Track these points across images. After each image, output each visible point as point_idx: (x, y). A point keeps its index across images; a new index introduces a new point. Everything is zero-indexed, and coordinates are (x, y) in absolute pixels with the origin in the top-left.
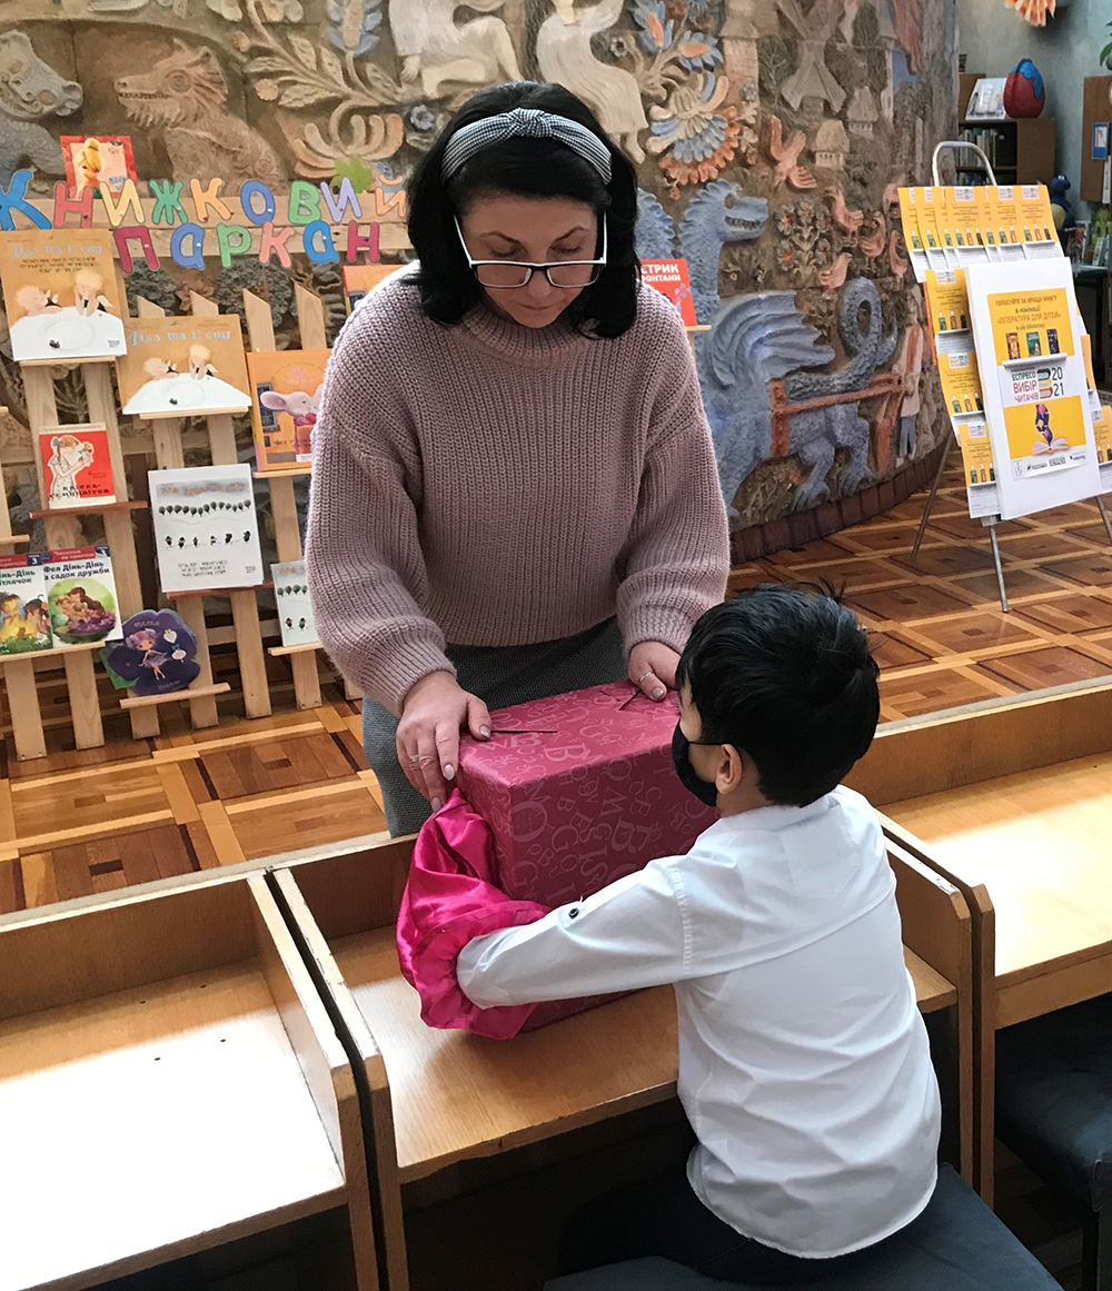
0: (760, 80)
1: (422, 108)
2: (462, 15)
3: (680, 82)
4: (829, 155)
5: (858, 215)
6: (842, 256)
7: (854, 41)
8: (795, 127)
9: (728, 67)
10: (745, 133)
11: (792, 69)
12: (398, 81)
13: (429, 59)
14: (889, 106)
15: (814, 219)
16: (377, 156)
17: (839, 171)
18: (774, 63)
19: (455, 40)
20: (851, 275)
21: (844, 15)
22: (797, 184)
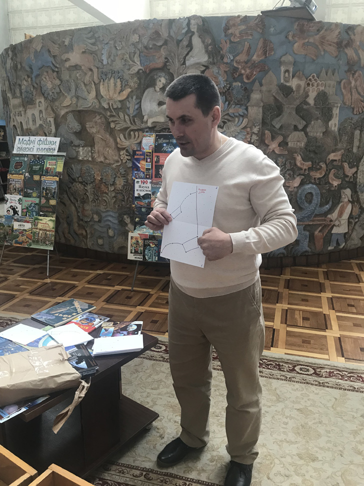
0: (263, 119)
1: (148, 130)
2: (161, 104)
3: (229, 121)
4: (295, 143)
5: (310, 163)
6: (299, 177)
7: (315, 104)
8: (279, 134)
9: (249, 115)
10: (253, 136)
11: (279, 115)
12: (142, 122)
13: (150, 116)
14: (335, 126)
15: (285, 164)
16: (136, 142)
17: (301, 149)
18: (270, 114)
19: (157, 111)
20: (302, 183)
21: (308, 96)
22: (277, 152)
